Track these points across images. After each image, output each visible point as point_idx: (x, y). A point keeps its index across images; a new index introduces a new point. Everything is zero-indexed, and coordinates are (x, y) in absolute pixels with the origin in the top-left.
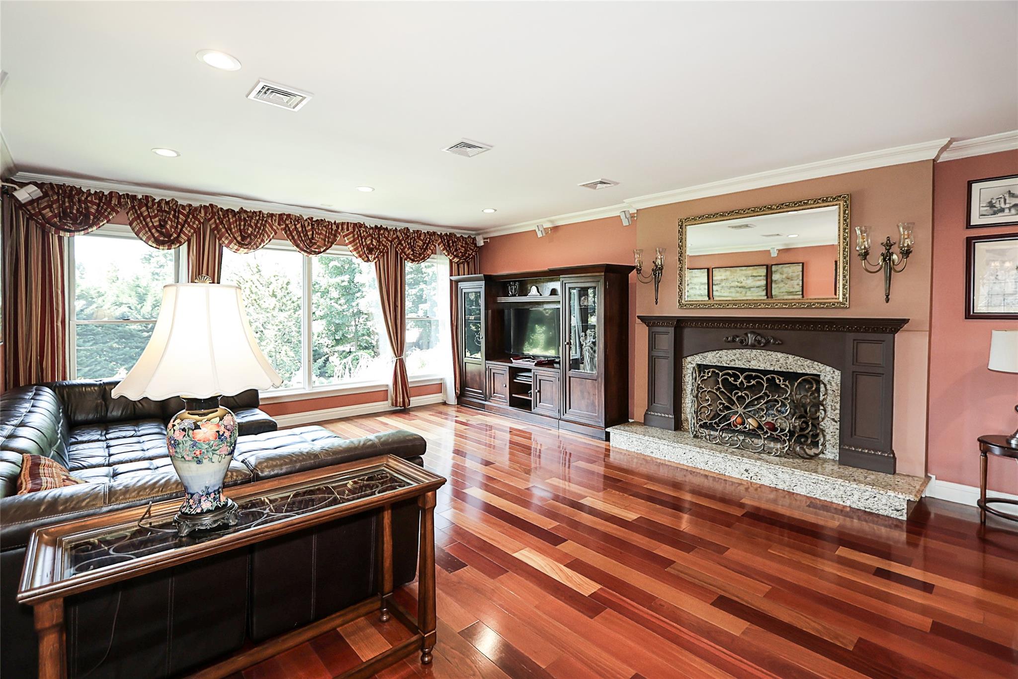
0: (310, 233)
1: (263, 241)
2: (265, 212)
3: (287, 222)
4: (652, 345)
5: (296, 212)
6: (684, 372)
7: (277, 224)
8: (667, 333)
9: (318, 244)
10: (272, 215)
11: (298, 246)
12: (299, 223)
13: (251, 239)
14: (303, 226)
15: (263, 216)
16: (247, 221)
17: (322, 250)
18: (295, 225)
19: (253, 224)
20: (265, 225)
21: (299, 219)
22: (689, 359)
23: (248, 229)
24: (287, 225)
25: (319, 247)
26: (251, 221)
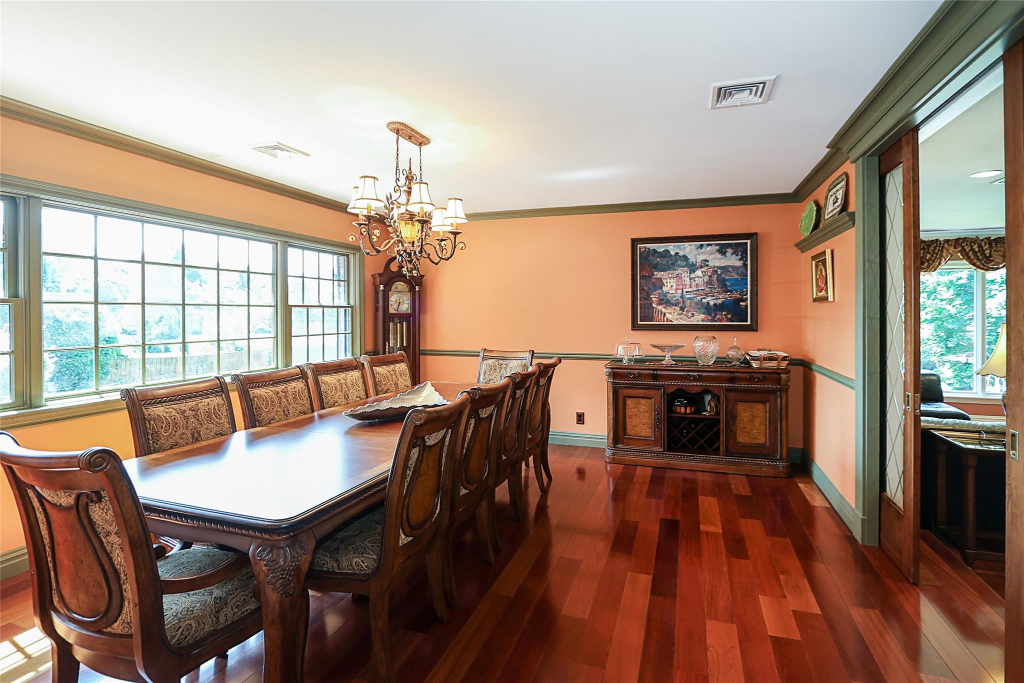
0: (987, 252)
1: (940, 264)
2: (942, 239)
3: (963, 245)
5: (972, 235)
7: (952, 248)
9: (996, 260)
10: (948, 241)
11: (974, 265)
12: (975, 244)
13: (929, 264)
14: (980, 246)
15: (940, 243)
16: (925, 249)
17: (1001, 266)
18: (972, 247)
19: (930, 251)
20: (942, 251)
21: (975, 241)
23: (926, 256)
24: (963, 247)
25: (999, 264)
26: (929, 249)
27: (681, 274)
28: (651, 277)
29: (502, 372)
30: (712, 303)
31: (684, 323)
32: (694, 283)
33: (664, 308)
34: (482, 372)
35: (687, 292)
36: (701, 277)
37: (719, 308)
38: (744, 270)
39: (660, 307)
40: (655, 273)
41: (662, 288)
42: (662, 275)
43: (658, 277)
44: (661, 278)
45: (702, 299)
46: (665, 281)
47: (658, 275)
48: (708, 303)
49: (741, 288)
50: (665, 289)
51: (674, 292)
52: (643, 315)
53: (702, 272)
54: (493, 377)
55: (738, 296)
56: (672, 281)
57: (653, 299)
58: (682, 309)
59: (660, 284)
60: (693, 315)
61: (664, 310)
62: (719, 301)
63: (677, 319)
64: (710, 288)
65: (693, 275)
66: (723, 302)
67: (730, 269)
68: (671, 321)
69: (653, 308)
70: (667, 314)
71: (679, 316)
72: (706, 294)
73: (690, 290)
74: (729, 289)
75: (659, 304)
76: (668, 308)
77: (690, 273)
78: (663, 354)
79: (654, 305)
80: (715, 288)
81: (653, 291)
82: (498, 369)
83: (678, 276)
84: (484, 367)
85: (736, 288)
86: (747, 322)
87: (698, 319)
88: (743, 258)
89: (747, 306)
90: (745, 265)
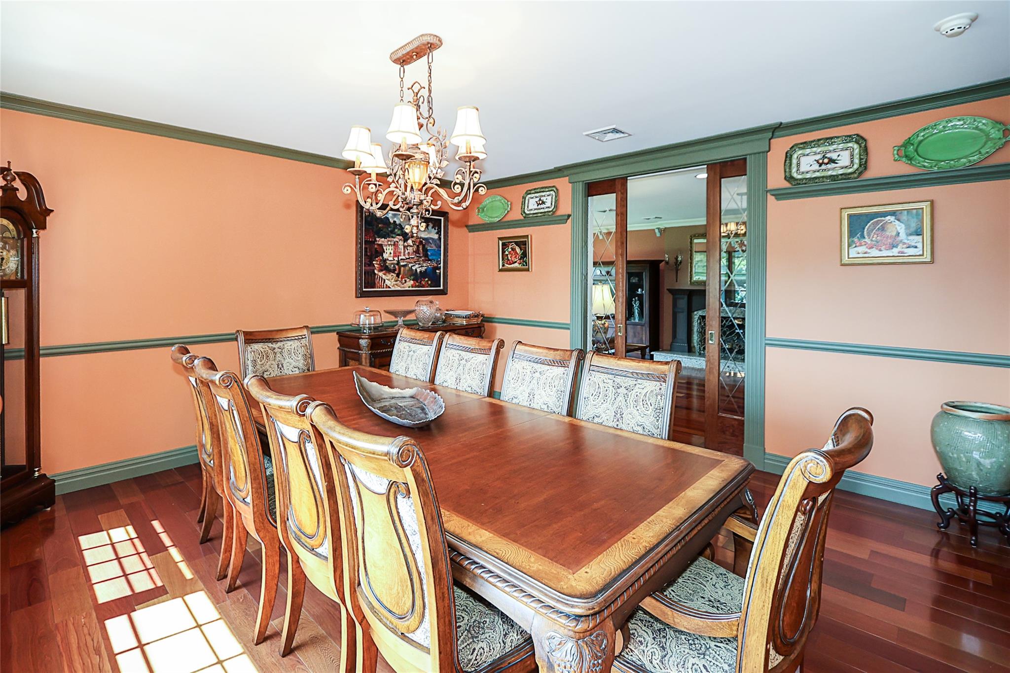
4: (675, 305)
6: (693, 320)
8: (683, 299)
22: (695, 313)
27: (398, 242)
28: (374, 242)
29: (278, 359)
30: (418, 270)
31: (399, 289)
32: (407, 252)
33: (384, 274)
34: (249, 363)
35: (401, 259)
36: (411, 246)
37: (424, 274)
38: (438, 242)
39: (381, 274)
40: (377, 239)
41: (382, 255)
42: (383, 242)
43: (380, 243)
44: (382, 245)
45: (412, 266)
46: (385, 248)
47: (381, 241)
48: (416, 270)
49: (437, 258)
50: (385, 256)
51: (391, 259)
52: (366, 282)
53: (413, 241)
54: (267, 367)
55: (435, 265)
56: (390, 248)
57: (376, 265)
58: (398, 275)
59: (380, 251)
60: (405, 281)
61: (384, 277)
62: (423, 269)
63: (394, 286)
64: (417, 256)
65: (406, 244)
66: (426, 270)
67: (431, 241)
68: (389, 287)
69: (375, 274)
70: (386, 281)
71: (395, 283)
72: (415, 262)
73: (404, 258)
74: (430, 258)
75: (380, 270)
76: (387, 274)
77: (404, 242)
78: (396, 319)
79: (376, 272)
80: (420, 257)
81: (376, 258)
82: (272, 356)
83: (395, 245)
84: (250, 356)
85: (434, 257)
86: (440, 287)
87: (409, 285)
88: (439, 233)
89: (440, 273)
90: (440, 238)
